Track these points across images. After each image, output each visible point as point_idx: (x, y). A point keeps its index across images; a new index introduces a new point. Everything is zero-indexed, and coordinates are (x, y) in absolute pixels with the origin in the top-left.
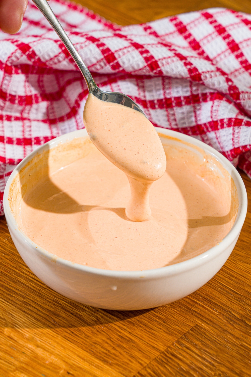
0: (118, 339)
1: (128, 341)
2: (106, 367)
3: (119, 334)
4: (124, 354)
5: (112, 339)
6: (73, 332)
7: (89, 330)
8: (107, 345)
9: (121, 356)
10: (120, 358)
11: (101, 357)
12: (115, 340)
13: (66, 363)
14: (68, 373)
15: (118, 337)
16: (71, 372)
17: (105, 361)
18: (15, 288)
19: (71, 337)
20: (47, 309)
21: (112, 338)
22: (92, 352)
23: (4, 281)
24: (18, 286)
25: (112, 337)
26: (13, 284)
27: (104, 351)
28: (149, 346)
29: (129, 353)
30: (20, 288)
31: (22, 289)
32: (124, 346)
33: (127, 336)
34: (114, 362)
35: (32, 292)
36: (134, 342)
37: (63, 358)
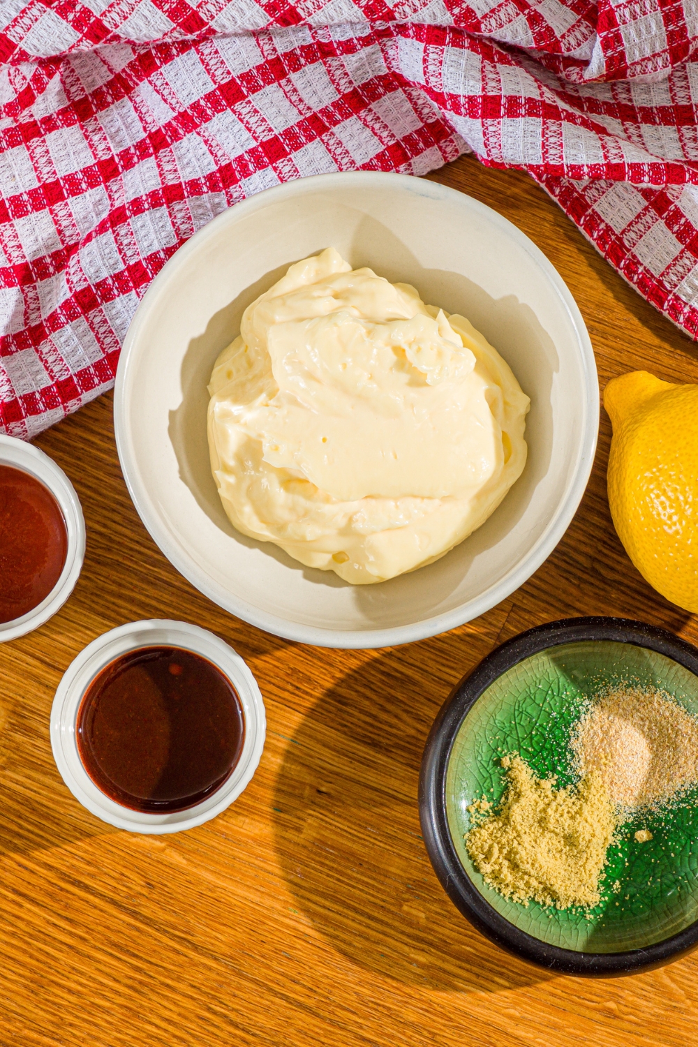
0: (382, 682)
1: (402, 682)
2: (381, 759)
3: (382, 668)
4: (404, 716)
5: (372, 686)
6: (299, 685)
7: (325, 674)
8: (367, 703)
9: (401, 725)
10: (399, 729)
11: (365, 736)
12: (379, 687)
13: (308, 767)
14: (319, 792)
15: (383, 678)
16: (323, 789)
17: (374, 745)
18: (159, 601)
19: (296, 700)
20: (234, 640)
21: (373, 683)
22: (345, 729)
23: (132, 587)
24: (160, 594)
25: (372, 679)
26: (152, 591)
27: (368, 719)
28: (444, 685)
29: (411, 713)
30: (166, 597)
31: (171, 598)
32: (399, 696)
33: (396, 670)
34: (390, 743)
35: (192, 603)
36: (415, 683)
37: (298, 756)
